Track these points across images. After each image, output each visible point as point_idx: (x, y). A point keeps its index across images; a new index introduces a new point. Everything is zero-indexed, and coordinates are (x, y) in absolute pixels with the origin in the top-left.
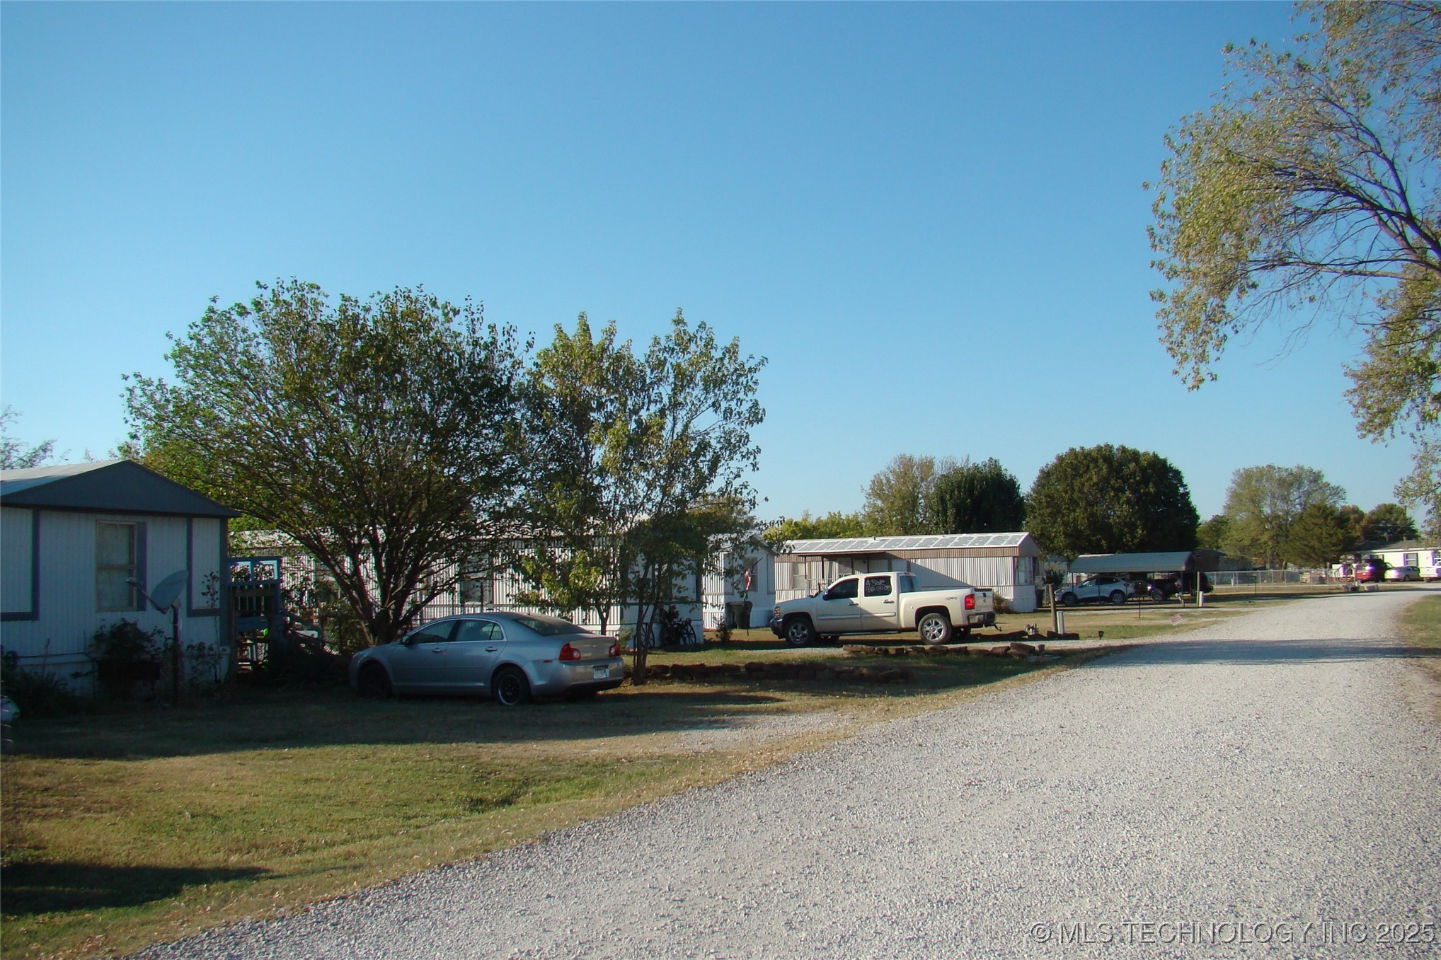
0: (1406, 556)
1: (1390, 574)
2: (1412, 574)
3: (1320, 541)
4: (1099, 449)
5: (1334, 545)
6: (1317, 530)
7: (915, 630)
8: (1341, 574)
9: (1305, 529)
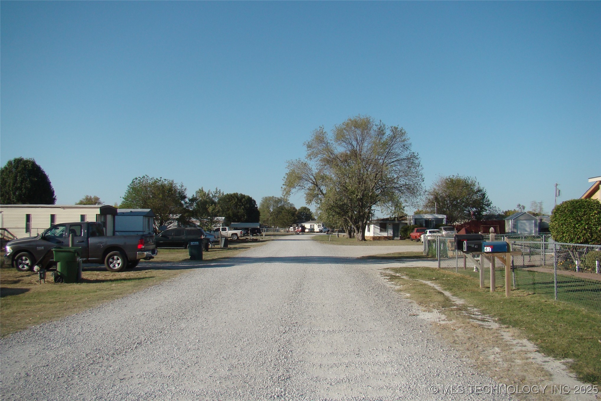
0: (311, 225)
1: (307, 230)
2: (312, 230)
3: (287, 220)
4: (234, 194)
5: (291, 221)
6: (286, 217)
7: (231, 237)
8: (293, 230)
9: (283, 216)
